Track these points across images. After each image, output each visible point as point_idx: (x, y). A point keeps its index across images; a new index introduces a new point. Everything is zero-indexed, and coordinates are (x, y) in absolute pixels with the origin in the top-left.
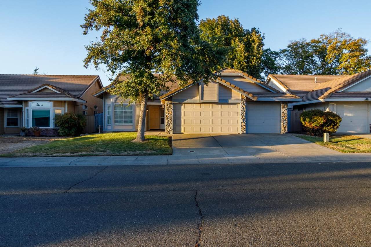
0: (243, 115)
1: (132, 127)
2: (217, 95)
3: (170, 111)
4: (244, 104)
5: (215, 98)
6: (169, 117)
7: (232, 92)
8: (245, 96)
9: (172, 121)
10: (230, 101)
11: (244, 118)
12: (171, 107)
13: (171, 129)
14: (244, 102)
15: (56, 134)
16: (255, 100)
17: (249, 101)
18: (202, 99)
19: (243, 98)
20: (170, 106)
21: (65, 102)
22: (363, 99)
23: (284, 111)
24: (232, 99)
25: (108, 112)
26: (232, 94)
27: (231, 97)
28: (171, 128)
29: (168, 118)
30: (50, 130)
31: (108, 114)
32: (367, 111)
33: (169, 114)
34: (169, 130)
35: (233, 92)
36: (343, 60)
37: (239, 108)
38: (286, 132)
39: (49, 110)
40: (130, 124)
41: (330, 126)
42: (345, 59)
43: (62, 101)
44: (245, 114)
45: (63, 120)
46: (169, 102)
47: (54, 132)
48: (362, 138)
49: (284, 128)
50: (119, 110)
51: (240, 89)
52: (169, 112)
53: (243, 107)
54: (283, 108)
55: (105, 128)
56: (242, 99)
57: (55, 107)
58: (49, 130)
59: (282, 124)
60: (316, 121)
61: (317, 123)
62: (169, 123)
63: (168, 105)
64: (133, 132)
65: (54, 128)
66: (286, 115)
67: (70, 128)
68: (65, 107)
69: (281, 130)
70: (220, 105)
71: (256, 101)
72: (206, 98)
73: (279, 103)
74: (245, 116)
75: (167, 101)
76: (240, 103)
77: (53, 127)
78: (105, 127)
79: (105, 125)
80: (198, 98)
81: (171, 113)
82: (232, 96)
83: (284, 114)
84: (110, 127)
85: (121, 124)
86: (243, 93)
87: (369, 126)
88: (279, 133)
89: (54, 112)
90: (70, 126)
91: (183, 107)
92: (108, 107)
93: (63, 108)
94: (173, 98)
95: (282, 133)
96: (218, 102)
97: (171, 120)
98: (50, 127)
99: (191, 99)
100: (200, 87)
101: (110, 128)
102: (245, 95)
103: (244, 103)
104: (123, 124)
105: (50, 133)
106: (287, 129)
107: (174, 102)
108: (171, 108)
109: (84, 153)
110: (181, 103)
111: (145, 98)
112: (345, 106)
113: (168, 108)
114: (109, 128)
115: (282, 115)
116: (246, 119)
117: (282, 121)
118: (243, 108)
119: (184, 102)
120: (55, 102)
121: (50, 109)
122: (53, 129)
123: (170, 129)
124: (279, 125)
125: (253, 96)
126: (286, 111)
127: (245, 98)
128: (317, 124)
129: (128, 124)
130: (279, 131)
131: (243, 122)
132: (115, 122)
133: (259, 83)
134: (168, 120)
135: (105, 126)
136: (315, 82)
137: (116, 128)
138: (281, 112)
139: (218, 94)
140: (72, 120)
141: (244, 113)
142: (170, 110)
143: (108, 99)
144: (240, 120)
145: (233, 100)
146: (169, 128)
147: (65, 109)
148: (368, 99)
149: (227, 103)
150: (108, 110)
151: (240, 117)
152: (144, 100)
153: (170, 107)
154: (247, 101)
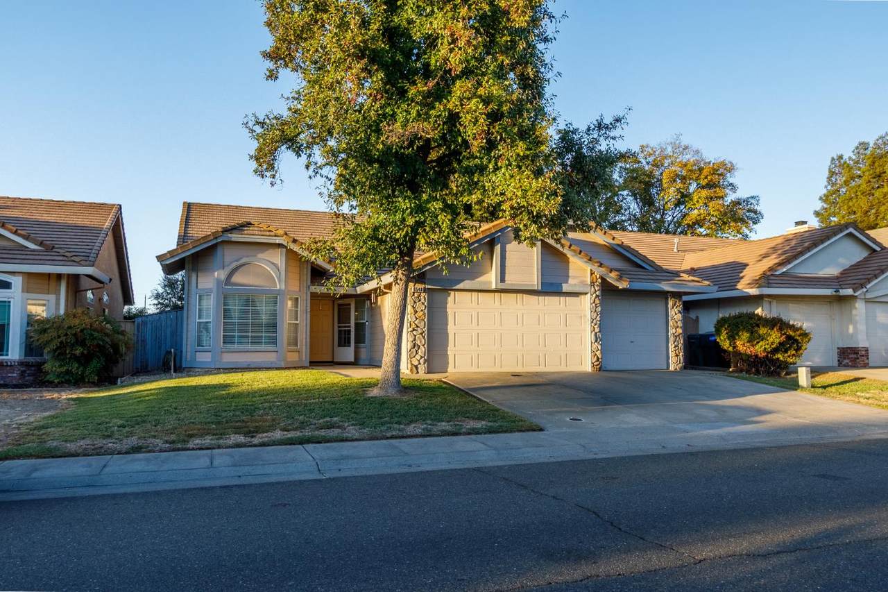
0: (595, 324)
1: (274, 355)
2: (537, 269)
3: (419, 310)
4: (597, 296)
5: (534, 281)
6: (417, 327)
7: (570, 264)
8: (598, 276)
9: (424, 337)
10: (565, 288)
11: (597, 330)
12: (423, 300)
13: (422, 361)
14: (596, 291)
15: (27, 378)
16: (622, 285)
17: (607, 291)
18: (503, 280)
19: (595, 280)
20: (420, 296)
21: (59, 277)
22: (828, 292)
23: (676, 314)
24: (571, 281)
25: (200, 310)
26: (570, 271)
27: (568, 276)
28: (422, 357)
29: (414, 330)
30: (11, 366)
31: (199, 318)
32: (831, 317)
33: (417, 319)
34: (416, 363)
35: (571, 266)
36: (695, 204)
37: (586, 306)
38: (681, 365)
39: (10, 302)
40: (271, 347)
41: (789, 352)
42: (698, 201)
43: (49, 275)
44: (600, 321)
45: (66, 335)
46: (419, 286)
47: (22, 372)
48: (862, 378)
49: (677, 356)
50: (235, 307)
51: (591, 258)
52: (416, 312)
53: (594, 302)
54: (673, 308)
55: (188, 359)
56: (593, 283)
57: (27, 292)
58: (7, 366)
59: (671, 347)
60: (762, 338)
61: (768, 344)
62: (418, 342)
63: (414, 295)
64: (277, 369)
65: (23, 358)
66: (680, 324)
67: (85, 360)
68: (58, 293)
69: (670, 361)
70: (540, 297)
71: (624, 290)
72: (512, 280)
73: (664, 295)
74: (599, 326)
75: (413, 284)
76: (586, 294)
77: (20, 356)
78: (188, 357)
79: (189, 350)
80: (491, 278)
81: (423, 317)
82: (570, 275)
83: (675, 323)
84: (209, 354)
85: (241, 347)
86: (595, 268)
87: (837, 351)
88: (666, 368)
89: (24, 308)
90: (85, 352)
91: (450, 299)
92: (200, 296)
93: (52, 297)
94: (428, 276)
95: (672, 368)
96: (540, 288)
97: (421, 334)
98: (9, 357)
99: (473, 280)
100: (498, 248)
101: (209, 360)
102: (599, 272)
103: (597, 293)
104: (250, 347)
105: (10, 375)
106: (682, 358)
107: (429, 287)
108: (423, 303)
109: (278, 434)
110: (446, 291)
111: (405, 273)
112: (790, 305)
113: (415, 302)
114: (204, 358)
115: (671, 323)
116: (604, 333)
117: (672, 339)
118: (596, 305)
119: (454, 288)
120: (29, 275)
121: (12, 300)
122: (21, 363)
123: (419, 361)
124: (665, 349)
125: (620, 278)
126: (679, 314)
127: (599, 280)
128: (767, 346)
129: (263, 347)
130: (666, 365)
131: (596, 341)
132: (224, 342)
133: (618, 245)
134: (415, 336)
135: (189, 354)
136: (675, 250)
137: (229, 359)
138: (670, 318)
139: (540, 267)
140: (96, 334)
141: (598, 318)
142: (420, 307)
143: (199, 274)
144: (589, 337)
145: (572, 285)
146: (418, 357)
147: (58, 299)
148: (839, 291)
149: (560, 293)
150: (199, 305)
151: (589, 329)
152: (404, 278)
153: (420, 301)
154: (602, 290)
